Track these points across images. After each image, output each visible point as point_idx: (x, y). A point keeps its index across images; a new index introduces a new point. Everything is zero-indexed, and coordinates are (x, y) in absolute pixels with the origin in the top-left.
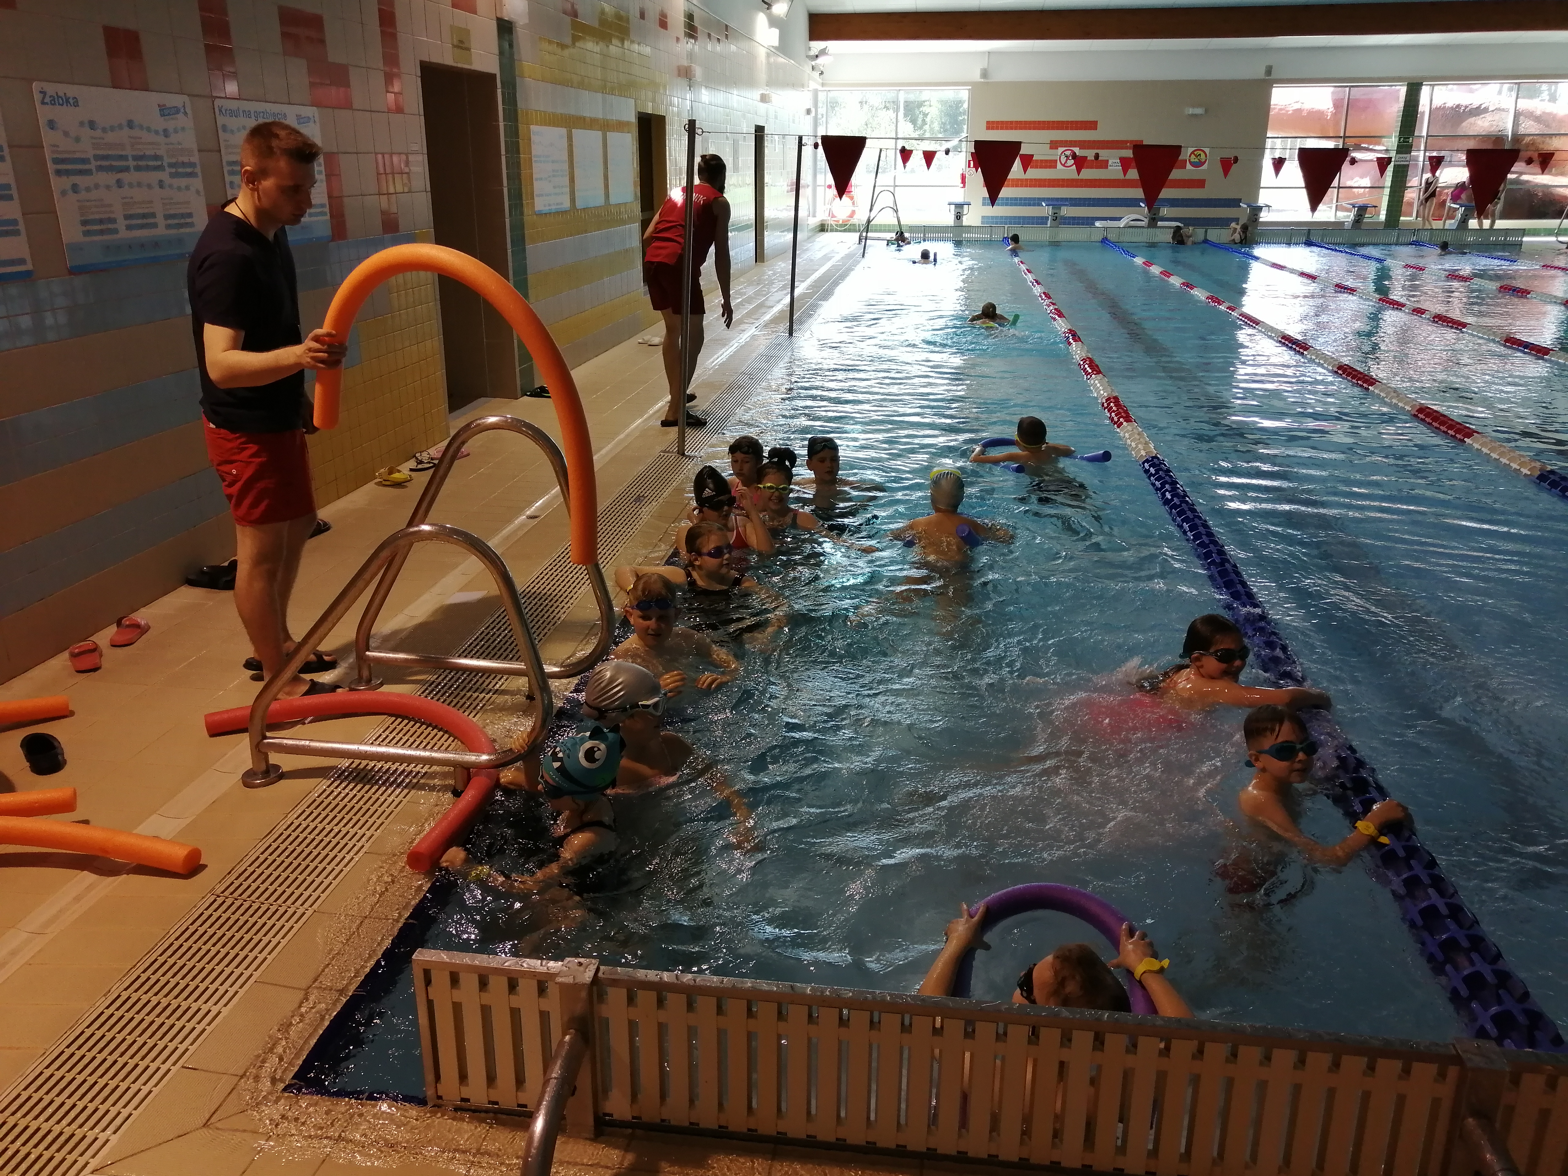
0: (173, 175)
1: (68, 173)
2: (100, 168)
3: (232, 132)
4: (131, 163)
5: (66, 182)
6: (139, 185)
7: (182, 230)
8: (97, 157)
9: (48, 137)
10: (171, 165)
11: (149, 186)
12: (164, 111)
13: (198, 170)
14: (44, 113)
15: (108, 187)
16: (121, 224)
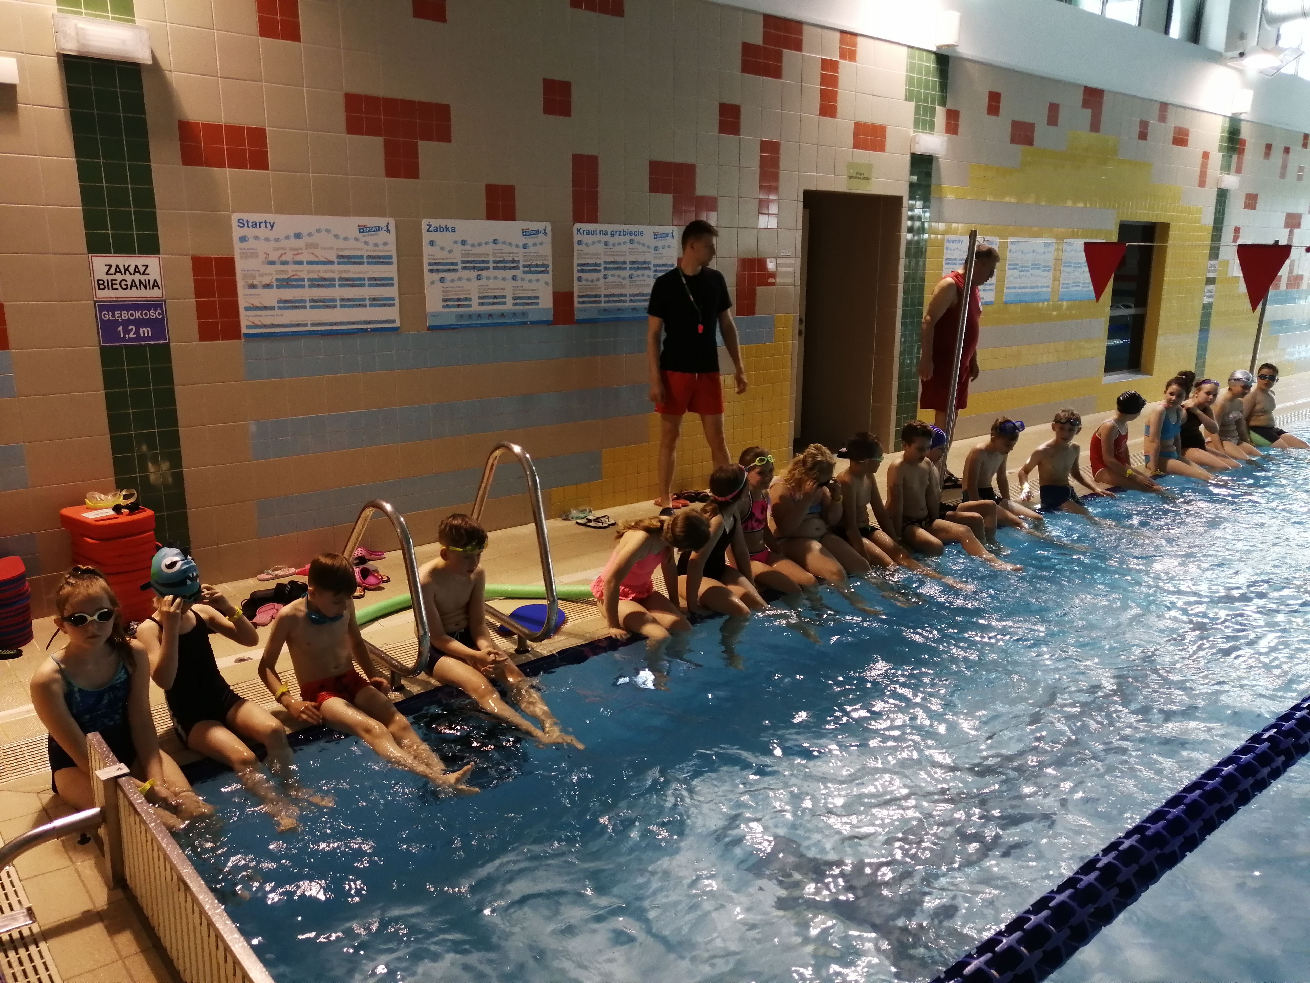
0: (525, 272)
1: (438, 271)
2: (464, 268)
3: (587, 245)
4: (491, 265)
5: (436, 276)
6: (495, 278)
7: (527, 307)
8: (463, 262)
9: (427, 250)
10: (524, 266)
11: (504, 279)
12: (525, 233)
13: (550, 269)
14: (426, 237)
15: (469, 280)
16: (475, 302)
